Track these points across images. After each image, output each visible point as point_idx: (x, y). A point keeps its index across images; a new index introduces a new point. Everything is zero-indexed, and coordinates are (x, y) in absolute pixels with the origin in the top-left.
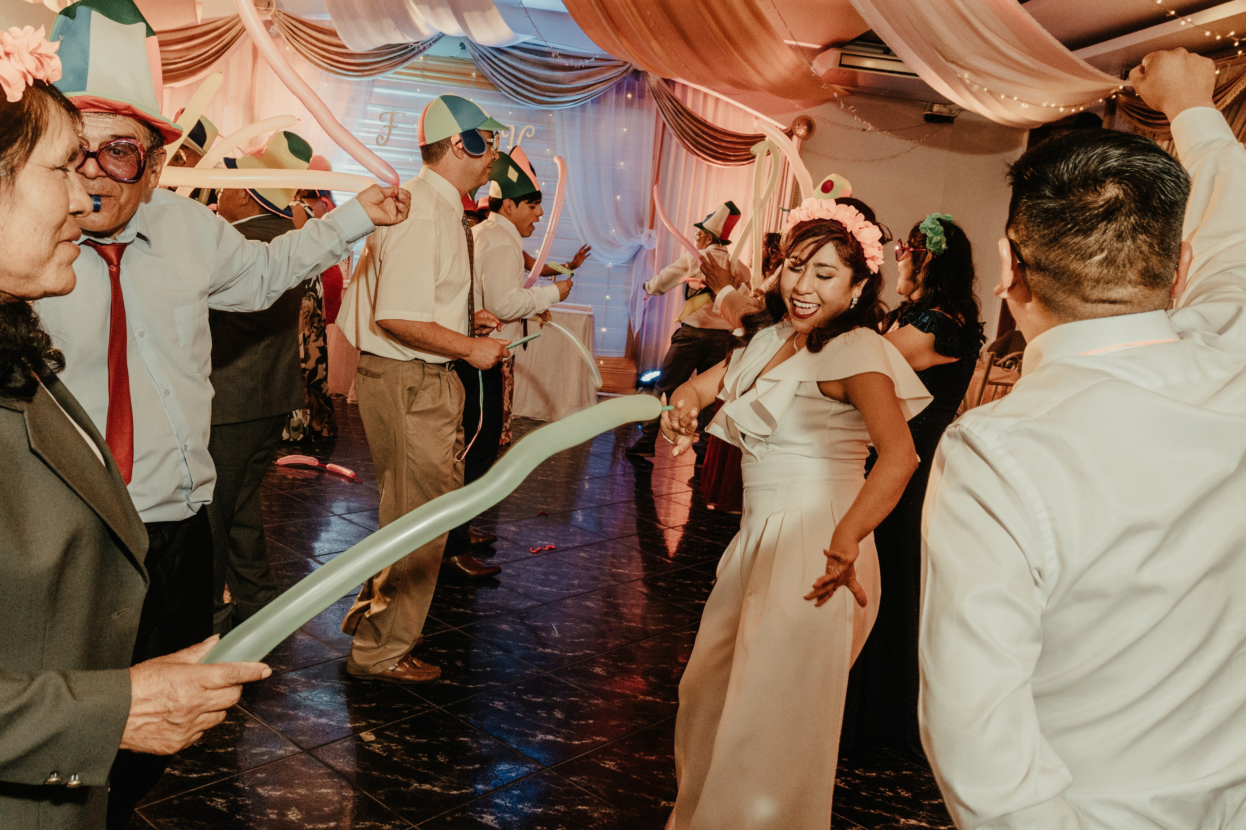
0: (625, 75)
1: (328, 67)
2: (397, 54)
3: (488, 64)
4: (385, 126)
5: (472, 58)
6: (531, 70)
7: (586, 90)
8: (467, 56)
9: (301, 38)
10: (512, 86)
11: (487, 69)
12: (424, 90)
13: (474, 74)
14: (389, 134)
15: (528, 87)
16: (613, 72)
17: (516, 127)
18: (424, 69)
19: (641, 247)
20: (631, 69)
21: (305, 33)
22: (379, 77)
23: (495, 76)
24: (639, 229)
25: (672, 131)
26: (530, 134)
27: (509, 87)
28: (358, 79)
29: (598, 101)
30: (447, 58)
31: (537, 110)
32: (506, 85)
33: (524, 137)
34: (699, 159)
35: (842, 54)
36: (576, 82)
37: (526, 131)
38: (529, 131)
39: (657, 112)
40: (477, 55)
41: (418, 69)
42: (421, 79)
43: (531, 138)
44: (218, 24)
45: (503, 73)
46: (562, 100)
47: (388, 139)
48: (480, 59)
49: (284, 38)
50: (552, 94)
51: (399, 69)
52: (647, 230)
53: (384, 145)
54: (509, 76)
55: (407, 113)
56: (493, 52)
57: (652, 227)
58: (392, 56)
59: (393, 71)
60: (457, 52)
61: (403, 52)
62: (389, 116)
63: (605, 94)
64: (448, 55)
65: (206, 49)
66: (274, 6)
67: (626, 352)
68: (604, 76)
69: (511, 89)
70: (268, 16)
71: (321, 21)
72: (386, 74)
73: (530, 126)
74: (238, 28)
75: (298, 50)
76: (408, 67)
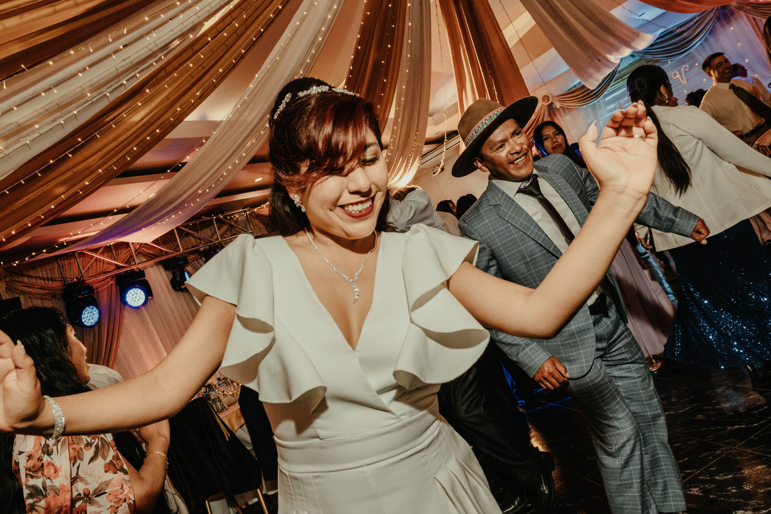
0: (718, 12)
1: (583, 104)
2: (606, 81)
3: (649, 55)
5: (640, 58)
6: (671, 42)
7: (703, 31)
8: (637, 58)
9: (567, 101)
10: (665, 55)
11: (650, 57)
15: (674, 50)
16: (710, 16)
17: (678, 71)
18: (621, 77)
20: (719, 8)
21: (567, 98)
22: (606, 93)
25: (758, 18)
28: (597, 100)
29: (712, 32)
30: (628, 66)
31: (684, 57)
33: (685, 72)
36: (696, 32)
37: (684, 69)
39: (746, 15)
40: (641, 55)
41: (619, 79)
42: (623, 82)
43: (688, 70)
46: (693, 44)
48: (645, 55)
50: (687, 45)
51: (612, 84)
54: (661, 53)
55: (625, 99)
56: (650, 48)
58: (604, 83)
59: (610, 87)
60: (632, 60)
62: (618, 106)
63: (714, 26)
64: (629, 64)
66: (550, 96)
68: (708, 19)
70: (550, 102)
71: (571, 89)
72: (608, 90)
73: (685, 66)
74: (542, 114)
75: (568, 106)
76: (615, 81)
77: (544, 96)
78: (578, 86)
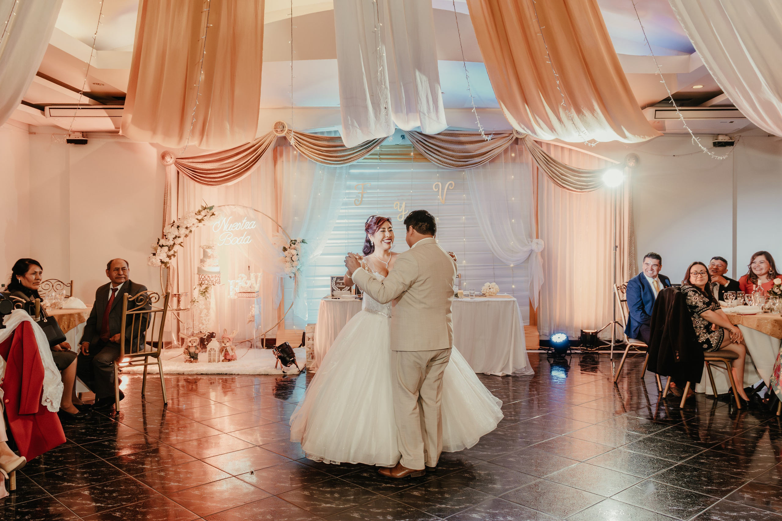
0: (510, 142)
1: (322, 160)
2: (365, 147)
3: (422, 146)
4: (359, 193)
5: (412, 144)
6: (450, 146)
7: (486, 155)
8: (408, 142)
9: (305, 145)
10: (439, 158)
11: (422, 150)
12: (382, 167)
13: (412, 154)
14: (362, 197)
15: (449, 158)
16: (501, 142)
17: (442, 183)
18: (380, 155)
19: (532, 251)
20: (514, 138)
22: (354, 163)
23: (427, 153)
24: (529, 239)
26: (451, 187)
27: (436, 159)
28: (341, 166)
29: (493, 161)
30: (394, 145)
31: (456, 172)
32: (435, 158)
33: (448, 189)
34: (565, 190)
35: (656, 110)
36: (479, 151)
37: (449, 185)
38: (451, 184)
40: (414, 141)
41: (376, 154)
42: (379, 161)
43: (452, 189)
44: (255, 142)
45: (433, 150)
46: (471, 163)
47: (362, 201)
48: (417, 143)
49: (294, 146)
50: (464, 160)
51: (366, 156)
52: (535, 240)
53: (360, 204)
54: (437, 153)
55: (373, 183)
56: (425, 138)
57: (537, 237)
58: (361, 148)
59: (363, 158)
60: (400, 141)
61: (368, 145)
62: (361, 186)
63: (498, 156)
64: (394, 144)
65: (247, 160)
66: (287, 128)
67: (530, 322)
68: (497, 144)
69: (438, 160)
70: (283, 134)
71: (316, 133)
72: (358, 161)
73: (450, 182)
74: (266, 144)
75: (303, 152)
76: (371, 155)
77: (280, 122)
78: (326, 135)
